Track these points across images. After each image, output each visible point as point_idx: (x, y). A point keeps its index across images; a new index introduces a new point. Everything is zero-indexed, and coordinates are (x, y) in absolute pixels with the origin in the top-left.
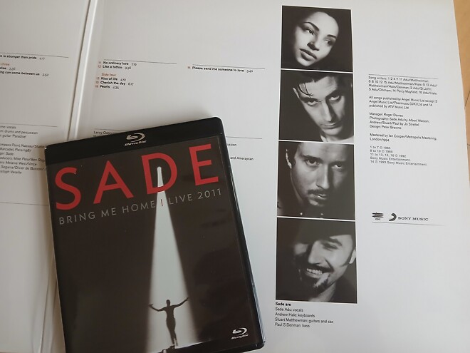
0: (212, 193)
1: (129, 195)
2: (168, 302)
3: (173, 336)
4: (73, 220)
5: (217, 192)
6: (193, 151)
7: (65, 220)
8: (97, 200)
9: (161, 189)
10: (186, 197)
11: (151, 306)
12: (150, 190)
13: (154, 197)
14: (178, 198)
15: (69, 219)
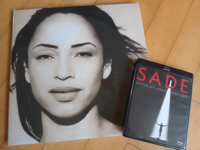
0: (185, 96)
1: (160, 85)
2: (162, 123)
3: (160, 135)
4: (141, 84)
5: (186, 97)
6: (183, 80)
7: (139, 83)
8: (150, 82)
9: (170, 88)
10: (177, 94)
11: (156, 122)
12: (166, 86)
13: (167, 89)
14: (174, 93)
15: (140, 83)
